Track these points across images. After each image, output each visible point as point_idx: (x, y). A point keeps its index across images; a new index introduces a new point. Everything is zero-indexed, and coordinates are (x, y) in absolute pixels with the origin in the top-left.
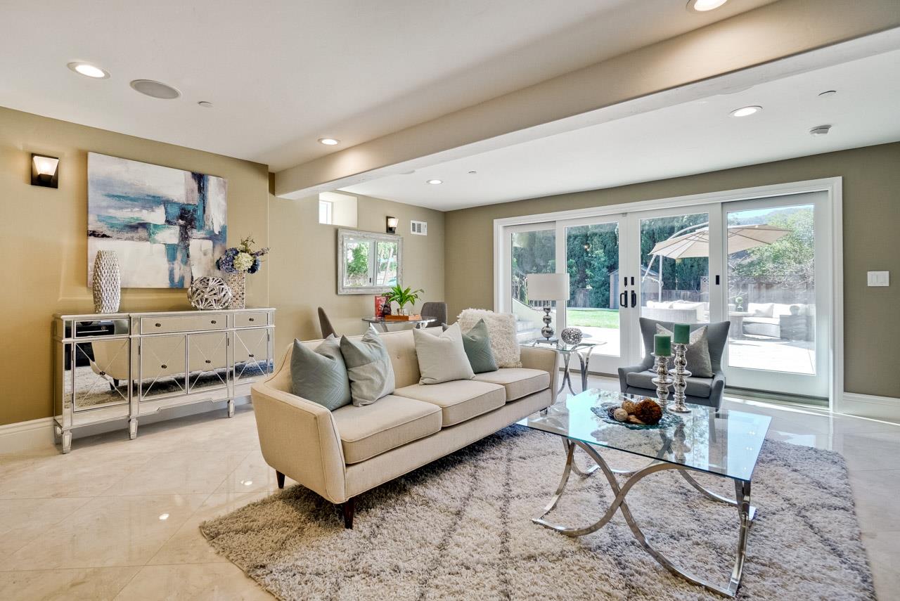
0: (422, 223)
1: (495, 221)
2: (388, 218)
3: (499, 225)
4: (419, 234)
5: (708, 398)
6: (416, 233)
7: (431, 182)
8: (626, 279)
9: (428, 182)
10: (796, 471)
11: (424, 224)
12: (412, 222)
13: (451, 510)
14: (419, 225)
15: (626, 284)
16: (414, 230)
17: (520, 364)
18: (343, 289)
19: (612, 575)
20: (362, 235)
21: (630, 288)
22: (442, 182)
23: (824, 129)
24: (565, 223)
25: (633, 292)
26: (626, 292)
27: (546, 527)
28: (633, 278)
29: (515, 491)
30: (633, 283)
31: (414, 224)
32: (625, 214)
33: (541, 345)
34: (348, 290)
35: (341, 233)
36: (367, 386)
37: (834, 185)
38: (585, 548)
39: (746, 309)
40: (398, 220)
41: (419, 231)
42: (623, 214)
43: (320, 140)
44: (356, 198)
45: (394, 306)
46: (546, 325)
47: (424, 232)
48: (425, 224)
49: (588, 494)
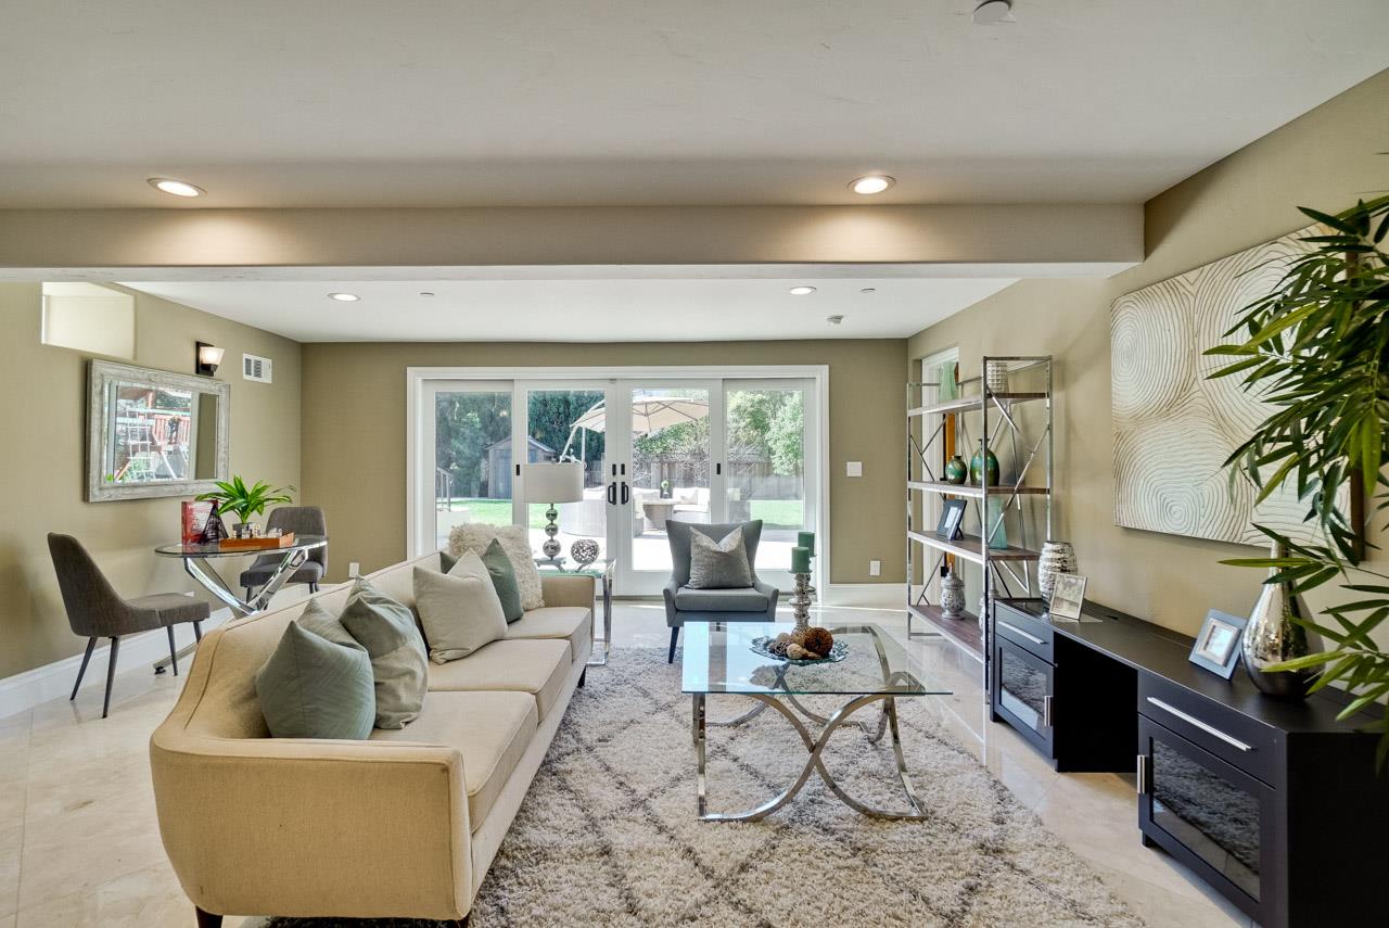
0: (263, 360)
1: (410, 370)
2: (198, 345)
3: (416, 377)
4: (257, 379)
5: (765, 612)
6: (251, 378)
7: (336, 297)
8: (614, 466)
9: (331, 295)
10: (854, 673)
11: (266, 363)
12: (245, 356)
13: (590, 850)
14: (258, 364)
15: (614, 474)
16: (248, 373)
17: (542, 603)
18: (101, 489)
19: (830, 844)
20: (145, 376)
21: (619, 479)
22: (359, 299)
23: (838, 319)
24: (527, 384)
25: (623, 483)
26: (614, 484)
27: (722, 821)
28: (623, 466)
29: (642, 791)
30: (623, 473)
31: (248, 361)
32: (613, 380)
33: (543, 567)
34: (112, 492)
35: (98, 369)
36: (407, 686)
37: (821, 373)
38: (782, 828)
39: (671, 496)
40: (222, 351)
41: (258, 374)
42: (612, 380)
43: (152, 182)
44: (131, 298)
45: (229, 520)
46: (550, 538)
47: (267, 377)
48: (270, 361)
49: (718, 762)
